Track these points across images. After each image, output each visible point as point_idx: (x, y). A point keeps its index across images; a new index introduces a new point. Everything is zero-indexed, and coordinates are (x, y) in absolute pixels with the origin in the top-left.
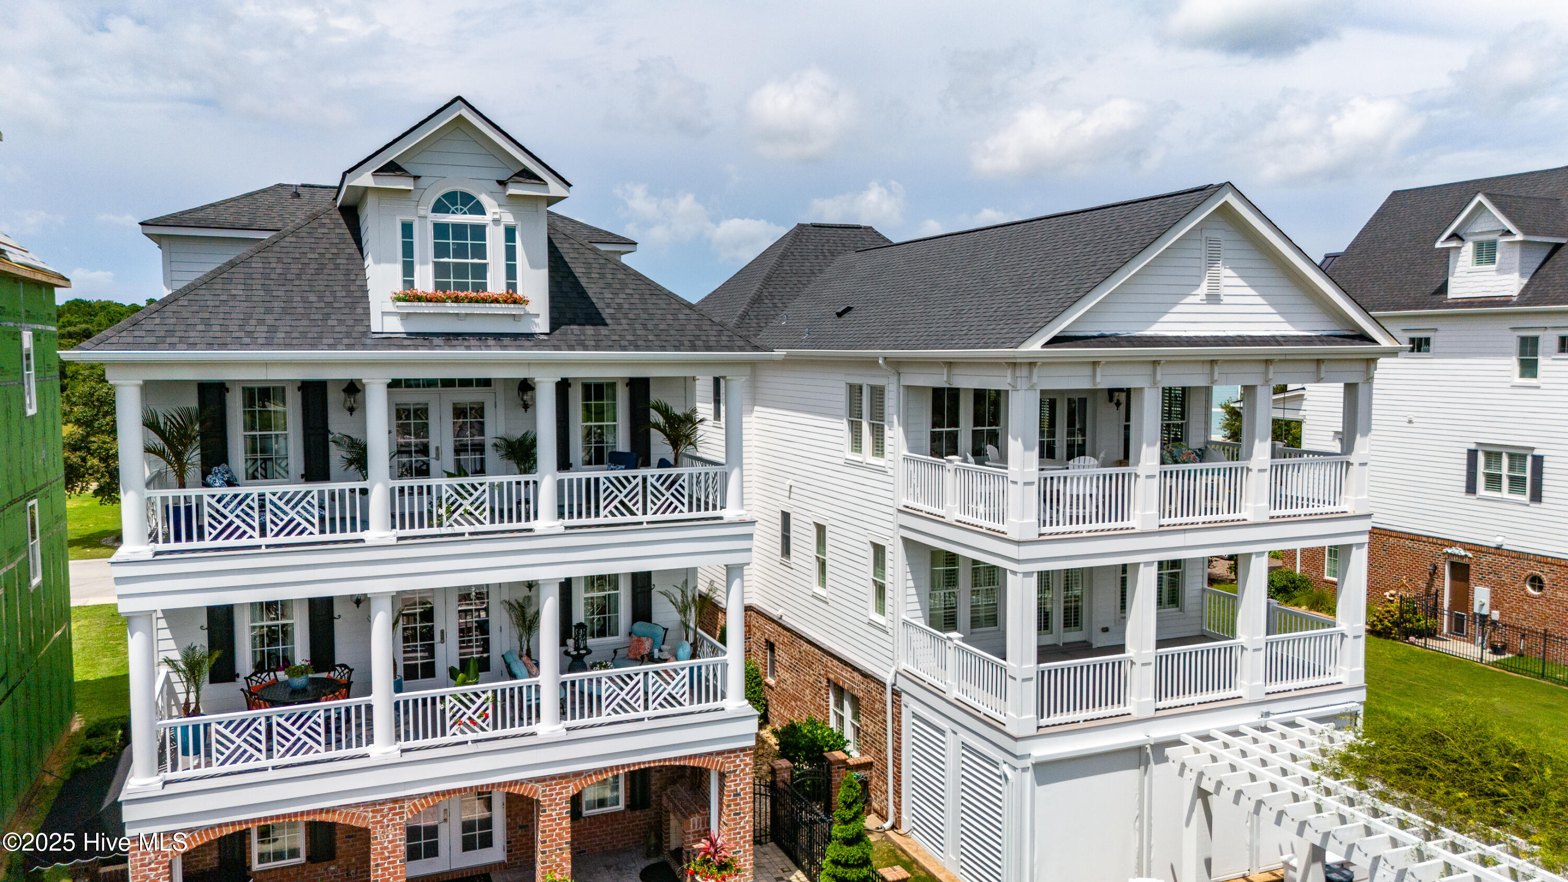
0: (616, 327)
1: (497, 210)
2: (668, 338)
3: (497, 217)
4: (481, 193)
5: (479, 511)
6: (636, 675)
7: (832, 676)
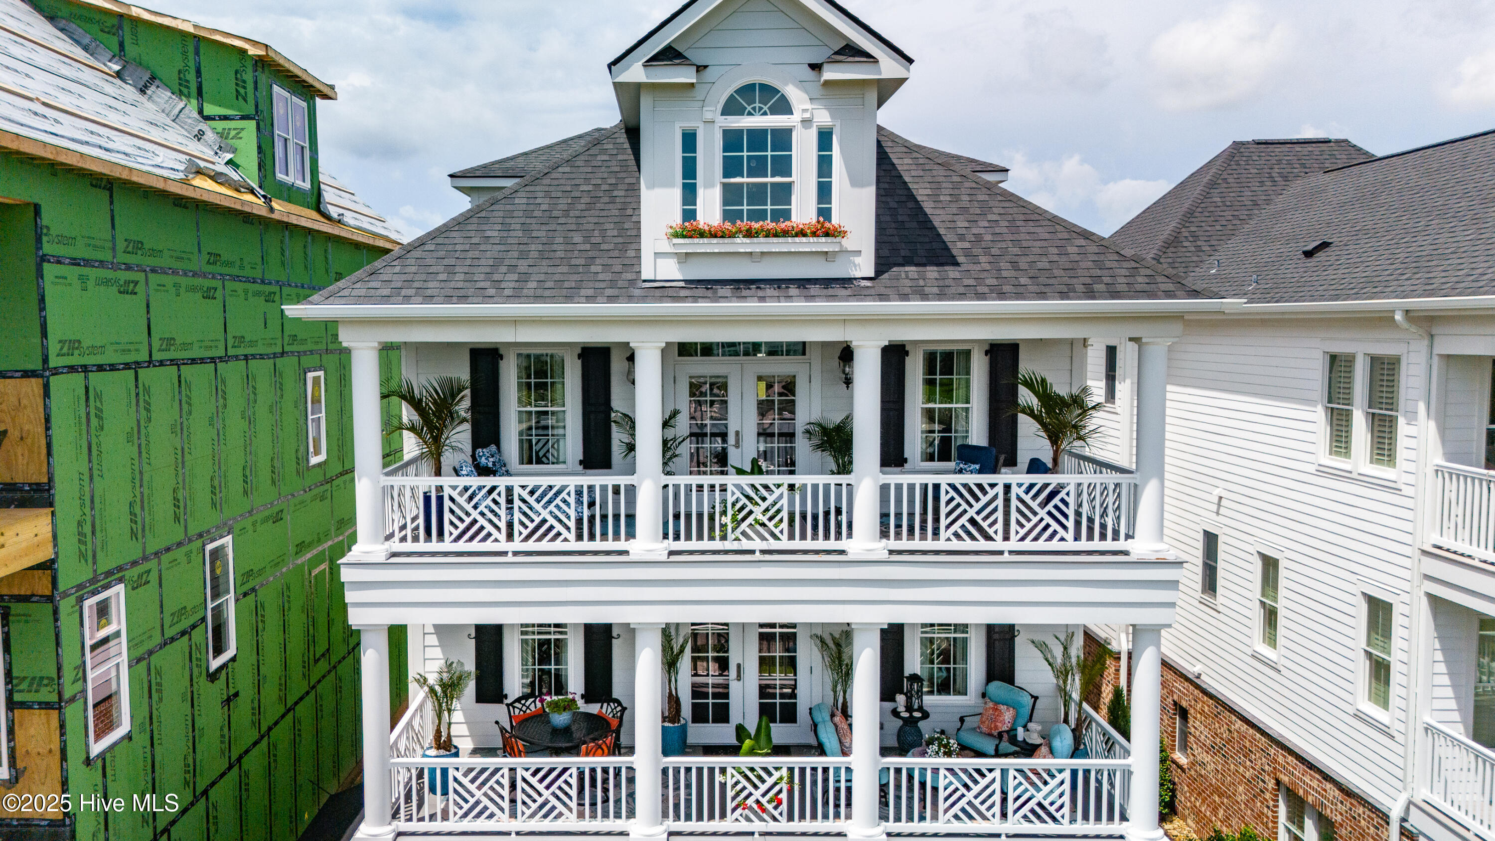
0: (971, 267)
1: (808, 106)
2: (1051, 281)
3: (807, 115)
4: (786, 84)
5: (773, 522)
6: (990, 770)
7: (1285, 779)
